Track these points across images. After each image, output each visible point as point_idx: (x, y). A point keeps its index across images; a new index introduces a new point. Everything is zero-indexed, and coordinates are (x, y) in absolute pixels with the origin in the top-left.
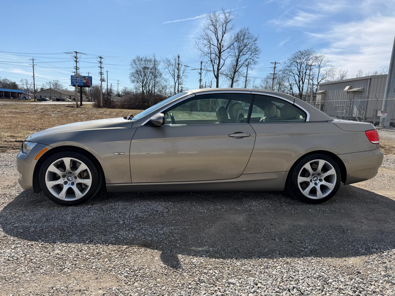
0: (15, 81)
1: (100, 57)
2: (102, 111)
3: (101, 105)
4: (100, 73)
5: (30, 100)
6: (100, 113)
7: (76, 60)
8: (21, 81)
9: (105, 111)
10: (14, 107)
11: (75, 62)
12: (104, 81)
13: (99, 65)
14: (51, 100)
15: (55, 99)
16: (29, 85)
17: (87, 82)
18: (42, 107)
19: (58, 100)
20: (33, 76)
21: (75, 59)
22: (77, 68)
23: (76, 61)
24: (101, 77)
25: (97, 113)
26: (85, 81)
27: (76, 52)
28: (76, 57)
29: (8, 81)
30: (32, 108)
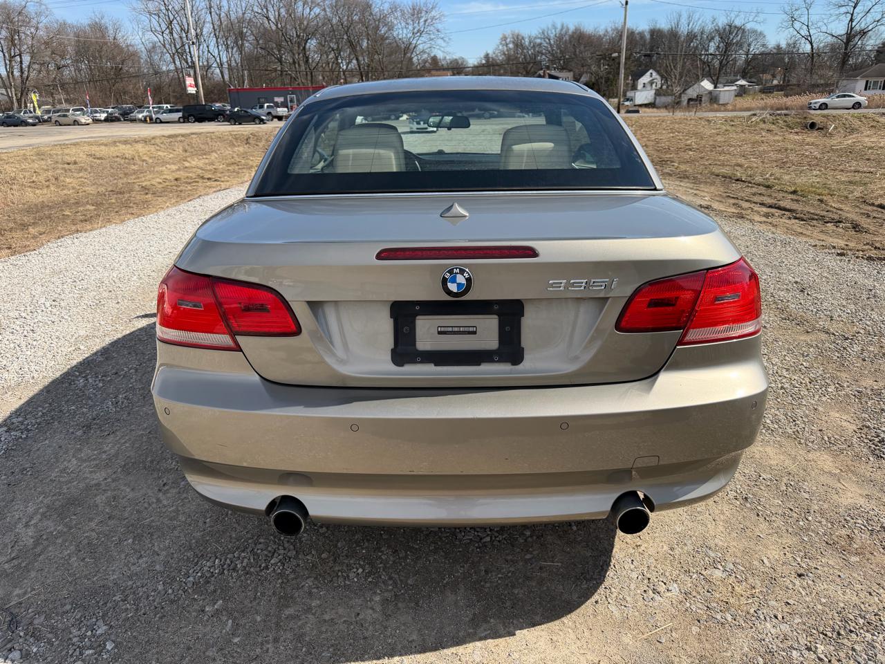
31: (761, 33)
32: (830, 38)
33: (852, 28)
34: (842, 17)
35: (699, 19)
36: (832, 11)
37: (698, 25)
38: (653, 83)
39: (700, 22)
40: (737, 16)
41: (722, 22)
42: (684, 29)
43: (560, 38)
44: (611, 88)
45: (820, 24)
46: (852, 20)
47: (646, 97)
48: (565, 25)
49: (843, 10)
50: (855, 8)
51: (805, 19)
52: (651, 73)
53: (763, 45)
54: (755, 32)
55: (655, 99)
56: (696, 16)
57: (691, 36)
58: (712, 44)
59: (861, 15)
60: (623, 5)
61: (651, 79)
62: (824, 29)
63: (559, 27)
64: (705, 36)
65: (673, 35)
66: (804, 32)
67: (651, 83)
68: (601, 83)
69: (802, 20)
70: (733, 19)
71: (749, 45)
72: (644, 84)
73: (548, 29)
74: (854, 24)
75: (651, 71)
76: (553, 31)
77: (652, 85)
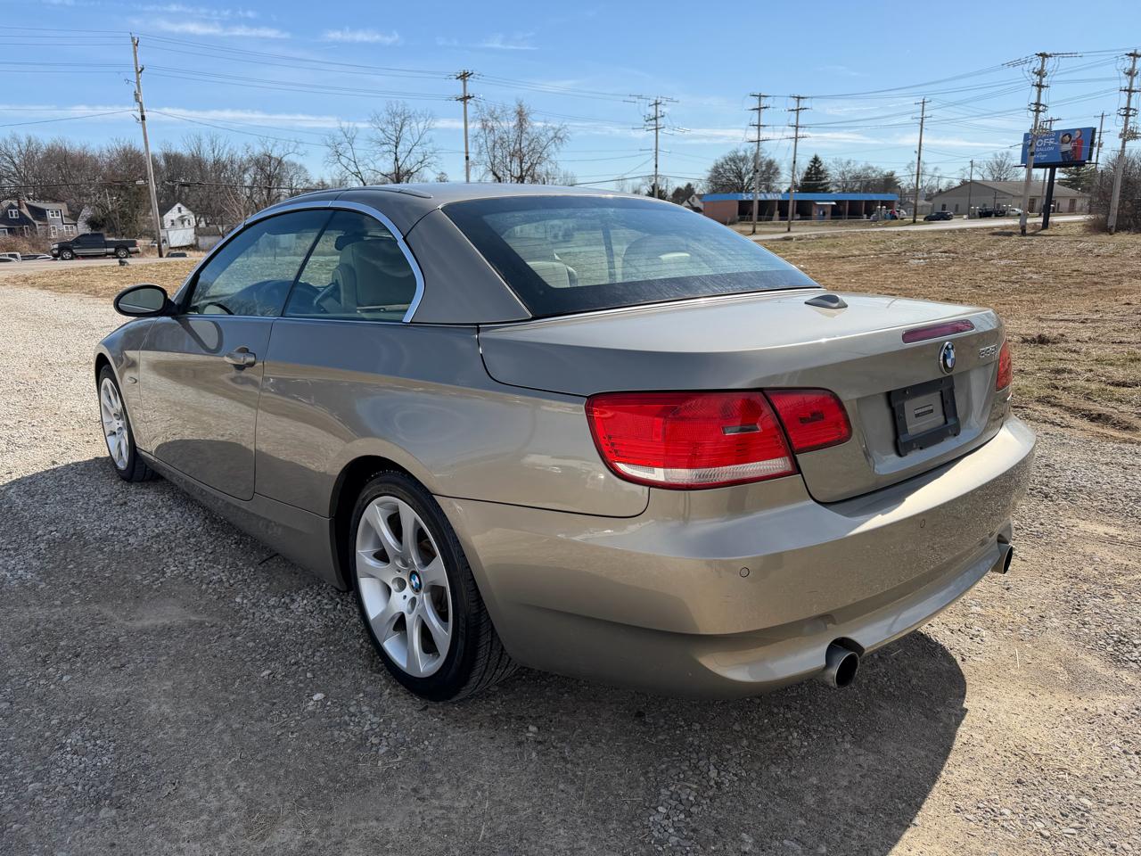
0: (893, 170)
1: (1131, 55)
2: (1090, 246)
3: (1112, 222)
4: (1123, 112)
5: (902, 219)
6: (1080, 251)
7: (1041, 80)
8: (908, 167)
9: (1100, 246)
10: (830, 242)
11: (1035, 90)
12: (1136, 138)
13: (1125, 84)
14: (965, 217)
15: (977, 213)
16: (928, 177)
17: (1075, 148)
18: (904, 239)
19: (985, 214)
20: (917, 150)
21: (1037, 79)
22: (1038, 107)
23: (1040, 86)
24: (1126, 125)
25: (1068, 252)
26: (1067, 147)
27: (1041, 55)
28: (1041, 73)
29: (874, 172)
30: (877, 243)
31: (301, 167)
32: (380, 176)
33: (399, 168)
34: (386, 155)
35: (225, 145)
36: (376, 149)
37: (225, 152)
38: (185, 220)
39: (227, 149)
40: (274, 145)
41: (258, 150)
42: (208, 156)
43: (29, 157)
44: (130, 225)
45: (367, 161)
46: (396, 160)
47: (184, 238)
48: (33, 139)
49: (386, 148)
50: (396, 147)
51: (349, 154)
52: (179, 209)
53: (307, 180)
54: (294, 165)
55: (197, 239)
56: (221, 142)
57: (219, 166)
58: (246, 176)
59: (405, 154)
60: (138, 120)
61: (180, 215)
62: (372, 167)
63: (24, 140)
64: (237, 167)
65: (197, 162)
66: (353, 169)
67: (182, 220)
68: (115, 219)
69: (348, 155)
70: (270, 148)
71: (291, 179)
72: (172, 221)
73: (6, 142)
74: (400, 163)
75: (179, 205)
76: (16, 146)
77: (183, 223)
